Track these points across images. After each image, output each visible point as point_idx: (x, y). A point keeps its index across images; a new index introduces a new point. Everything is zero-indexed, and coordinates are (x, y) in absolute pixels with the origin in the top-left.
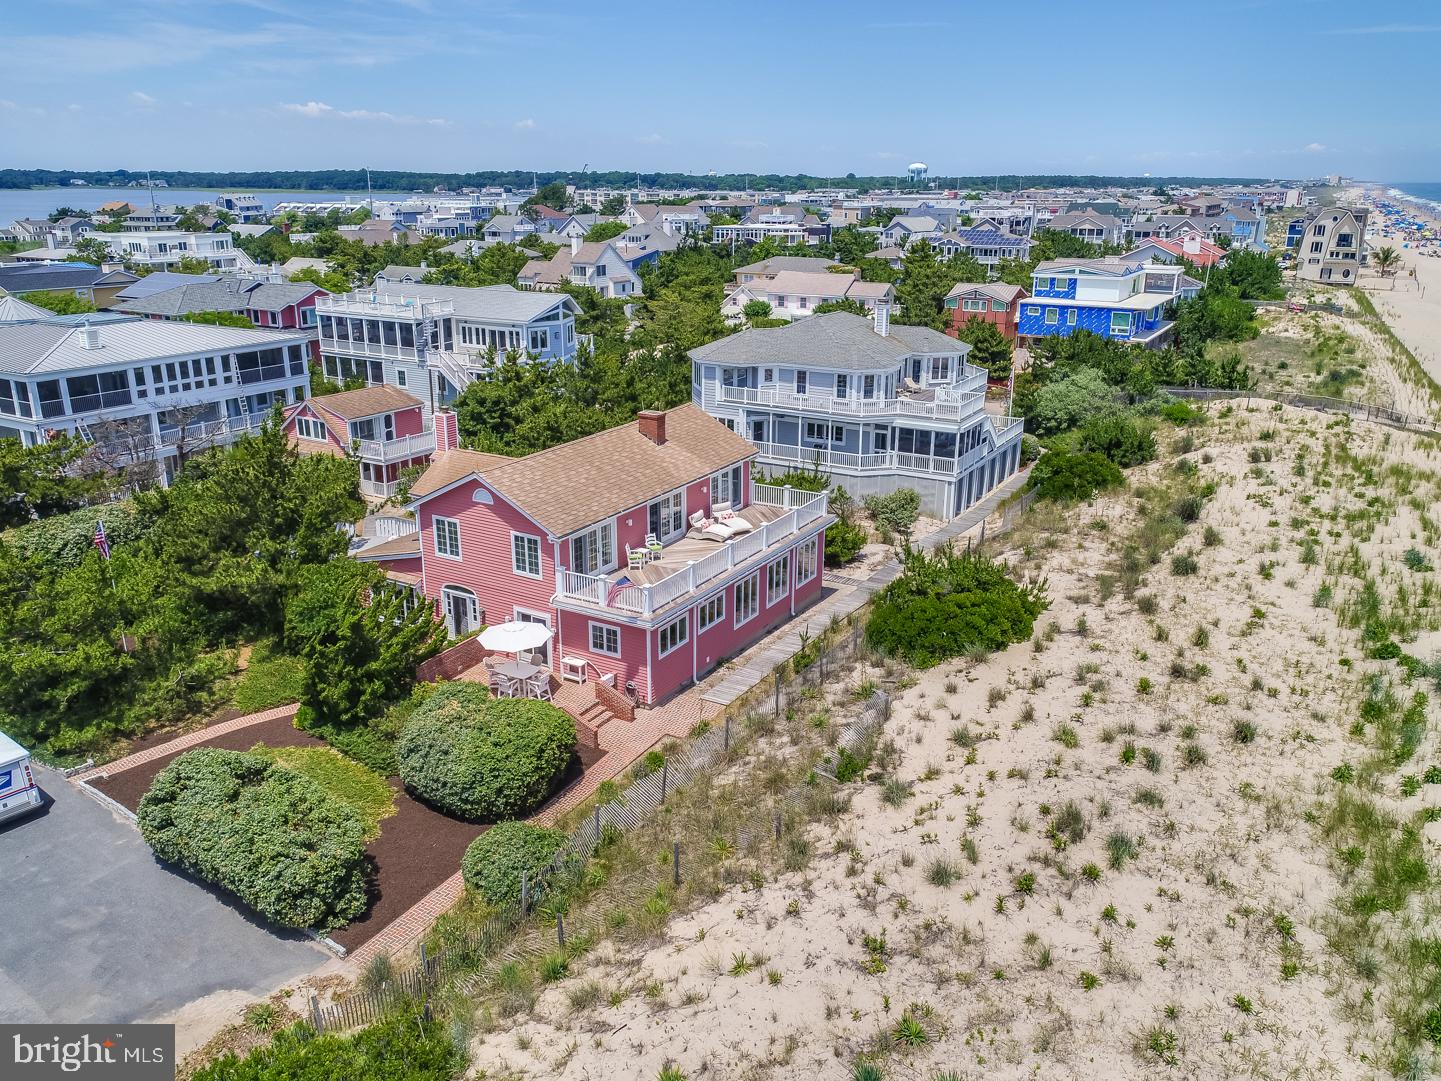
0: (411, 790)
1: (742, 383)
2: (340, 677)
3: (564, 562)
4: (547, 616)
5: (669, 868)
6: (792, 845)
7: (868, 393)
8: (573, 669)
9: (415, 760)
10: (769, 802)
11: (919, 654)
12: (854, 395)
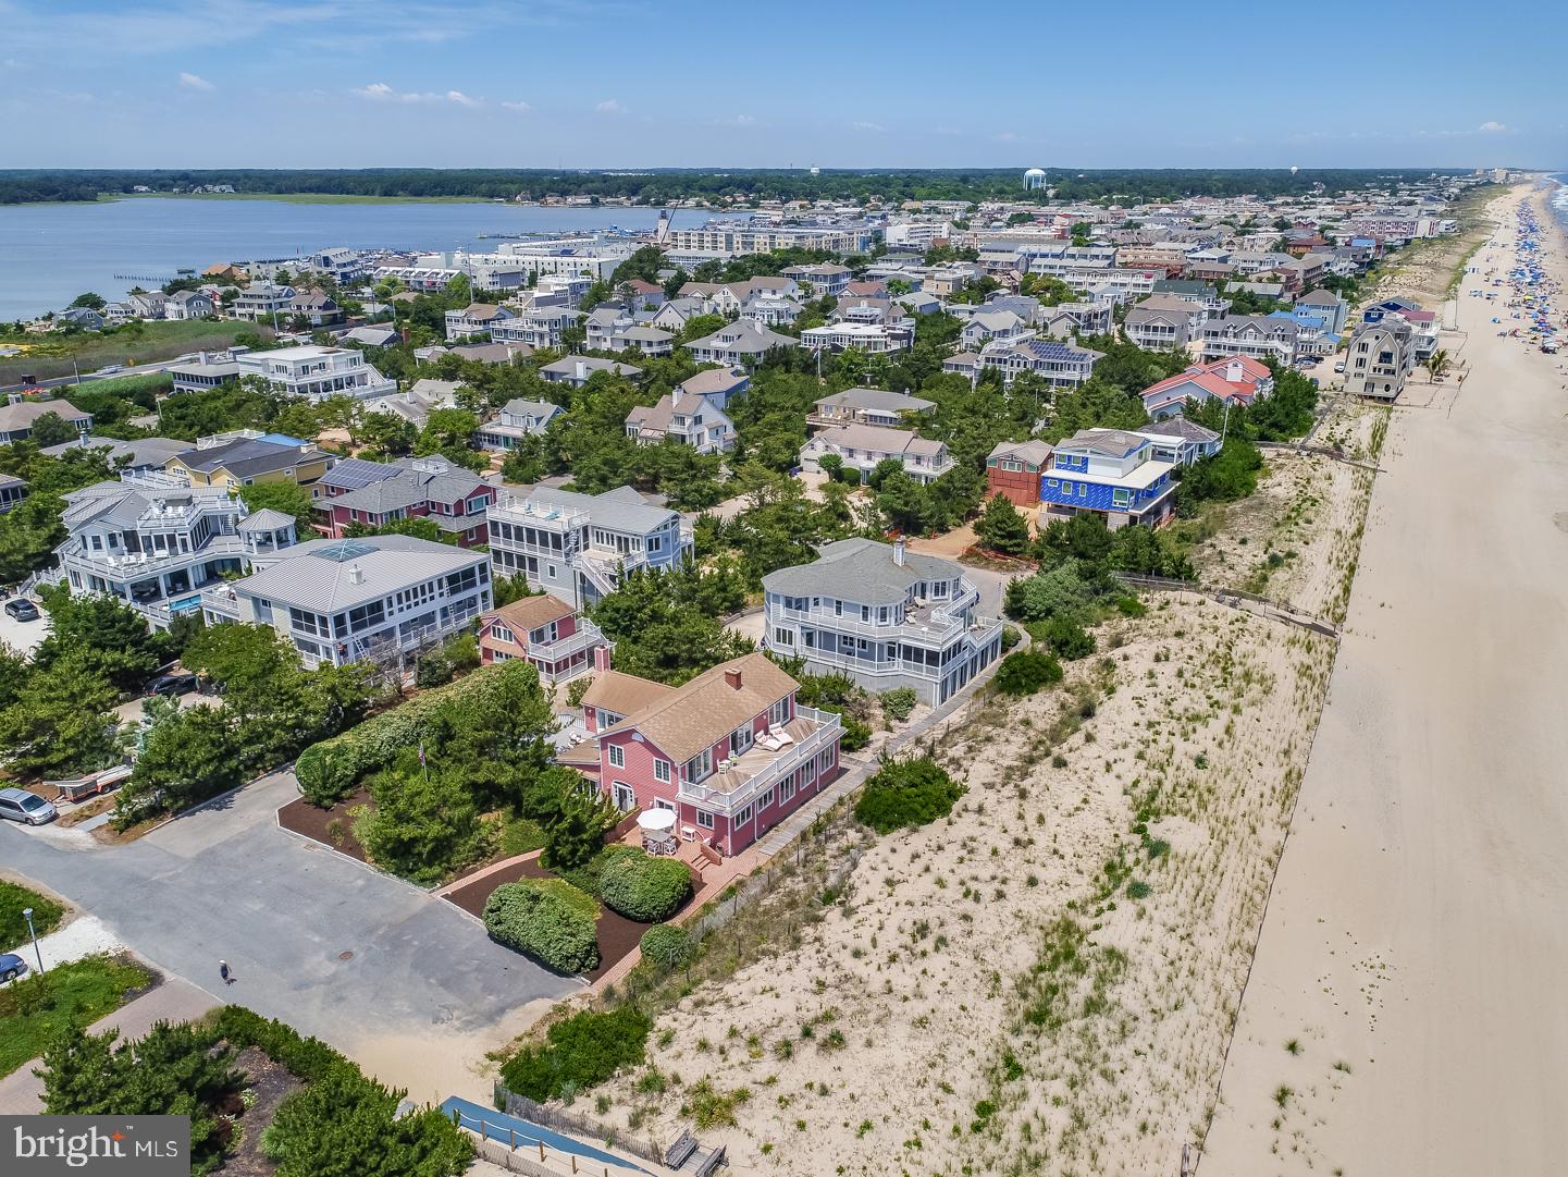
0: (608, 905)
1: (799, 608)
2: (567, 842)
3: (683, 776)
4: (673, 804)
5: (736, 947)
6: (794, 938)
7: (883, 617)
8: (688, 834)
9: (611, 891)
10: (787, 915)
11: (882, 826)
12: (873, 620)
